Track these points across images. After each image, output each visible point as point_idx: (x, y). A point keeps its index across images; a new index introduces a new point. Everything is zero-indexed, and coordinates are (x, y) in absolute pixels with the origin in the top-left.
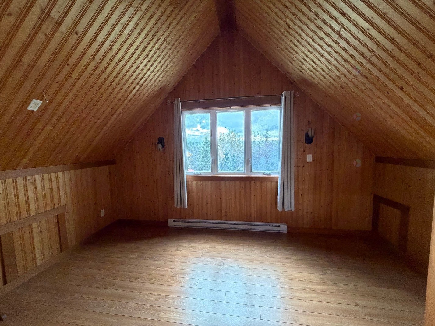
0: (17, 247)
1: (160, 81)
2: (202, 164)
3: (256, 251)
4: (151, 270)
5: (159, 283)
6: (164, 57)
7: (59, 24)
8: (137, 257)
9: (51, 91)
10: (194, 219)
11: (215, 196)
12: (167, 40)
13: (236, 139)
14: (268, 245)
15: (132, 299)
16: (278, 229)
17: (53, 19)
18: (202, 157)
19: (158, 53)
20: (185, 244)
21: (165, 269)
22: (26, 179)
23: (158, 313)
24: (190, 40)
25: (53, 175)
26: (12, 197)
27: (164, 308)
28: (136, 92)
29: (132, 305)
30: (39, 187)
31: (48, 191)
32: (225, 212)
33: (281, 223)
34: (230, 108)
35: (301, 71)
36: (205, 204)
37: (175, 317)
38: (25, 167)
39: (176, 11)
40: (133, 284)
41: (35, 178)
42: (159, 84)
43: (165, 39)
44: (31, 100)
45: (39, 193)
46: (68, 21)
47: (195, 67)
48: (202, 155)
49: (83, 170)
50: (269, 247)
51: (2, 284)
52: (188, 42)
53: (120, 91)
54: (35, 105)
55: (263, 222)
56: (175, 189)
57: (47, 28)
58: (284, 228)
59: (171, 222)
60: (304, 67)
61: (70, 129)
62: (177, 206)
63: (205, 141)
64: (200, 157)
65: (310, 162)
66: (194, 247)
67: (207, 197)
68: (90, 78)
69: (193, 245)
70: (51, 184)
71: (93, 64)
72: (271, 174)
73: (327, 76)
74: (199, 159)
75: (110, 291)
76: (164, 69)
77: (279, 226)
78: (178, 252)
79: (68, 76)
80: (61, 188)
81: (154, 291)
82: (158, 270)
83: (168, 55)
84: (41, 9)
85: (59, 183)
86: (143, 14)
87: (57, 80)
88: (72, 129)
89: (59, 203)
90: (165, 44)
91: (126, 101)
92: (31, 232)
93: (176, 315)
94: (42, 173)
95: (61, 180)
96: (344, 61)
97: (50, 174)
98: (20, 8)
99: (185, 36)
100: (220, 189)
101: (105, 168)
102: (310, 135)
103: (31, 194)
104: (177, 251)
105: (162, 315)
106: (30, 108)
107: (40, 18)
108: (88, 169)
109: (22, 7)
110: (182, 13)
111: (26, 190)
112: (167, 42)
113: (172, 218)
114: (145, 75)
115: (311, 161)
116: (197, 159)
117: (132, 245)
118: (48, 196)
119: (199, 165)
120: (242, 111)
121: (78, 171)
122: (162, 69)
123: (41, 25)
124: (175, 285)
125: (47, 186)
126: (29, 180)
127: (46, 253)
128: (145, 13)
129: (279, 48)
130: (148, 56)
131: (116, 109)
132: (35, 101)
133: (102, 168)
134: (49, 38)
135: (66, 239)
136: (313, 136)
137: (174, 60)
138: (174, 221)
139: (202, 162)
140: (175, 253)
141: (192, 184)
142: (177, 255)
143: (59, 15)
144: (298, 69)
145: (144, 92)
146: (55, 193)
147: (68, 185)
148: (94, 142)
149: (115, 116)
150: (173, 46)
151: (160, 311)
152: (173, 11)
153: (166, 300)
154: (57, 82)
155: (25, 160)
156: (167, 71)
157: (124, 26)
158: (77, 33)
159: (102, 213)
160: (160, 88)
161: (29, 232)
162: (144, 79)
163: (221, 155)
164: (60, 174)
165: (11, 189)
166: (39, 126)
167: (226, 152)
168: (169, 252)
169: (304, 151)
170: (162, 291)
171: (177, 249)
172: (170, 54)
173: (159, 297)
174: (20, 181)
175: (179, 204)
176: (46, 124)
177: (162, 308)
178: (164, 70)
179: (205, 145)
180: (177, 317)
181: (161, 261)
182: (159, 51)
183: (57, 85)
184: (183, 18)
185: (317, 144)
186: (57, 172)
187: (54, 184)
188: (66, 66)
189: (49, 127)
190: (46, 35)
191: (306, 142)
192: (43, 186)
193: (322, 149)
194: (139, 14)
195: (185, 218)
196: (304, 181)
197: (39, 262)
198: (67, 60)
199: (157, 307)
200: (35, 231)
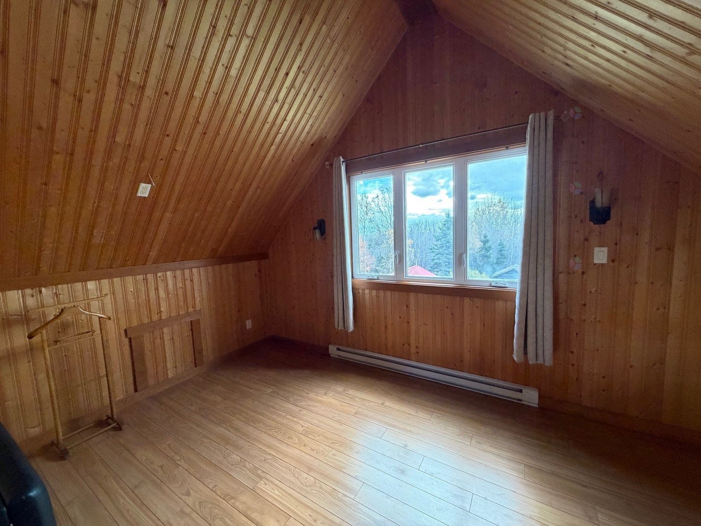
0: (147, 353)
1: (308, 133)
2: (439, 259)
3: (452, 429)
4: (279, 415)
5: (279, 437)
6: (306, 96)
7: (142, 88)
8: (271, 392)
9: (158, 171)
10: (366, 350)
11: (398, 318)
12: (303, 69)
13: (507, 212)
14: (483, 423)
15: (238, 448)
16: (517, 395)
17: (134, 84)
18: (439, 246)
19: (293, 92)
20: (340, 388)
21: (295, 419)
22: (156, 275)
23: (258, 479)
24: (347, 57)
25: (187, 272)
26: (143, 296)
27: (268, 476)
28: (274, 156)
29: (235, 457)
30: (171, 286)
31: (180, 292)
32: (417, 347)
33: (527, 385)
34: (426, 161)
35: (567, 65)
36: (383, 328)
37: (274, 494)
38: (156, 261)
39: (307, 19)
40: (250, 429)
41: (166, 275)
42: (309, 138)
43: (299, 68)
44: (139, 186)
45: (171, 293)
46: (152, 81)
47: (368, 100)
48: (439, 243)
49: (223, 266)
50: (483, 428)
51: (133, 391)
52: (345, 62)
53: (247, 158)
54: (144, 190)
55: (486, 376)
56: (336, 300)
57: (131, 96)
58: (531, 397)
59: (333, 350)
60: (568, 53)
61: (194, 215)
62: (338, 326)
63: (446, 218)
64: (436, 245)
65: (602, 264)
66: (350, 396)
67: (385, 317)
68: (200, 147)
69: (352, 392)
70: (185, 282)
71: (199, 129)
72: (507, 286)
73: (623, 63)
74: (435, 249)
75: (220, 430)
76: (311, 115)
77: (521, 391)
78: (325, 399)
79: (172, 149)
80: (196, 288)
81: (269, 447)
82: (287, 418)
83: (311, 91)
84: (117, 75)
85: (193, 283)
86: (251, 41)
87: (160, 157)
88: (196, 215)
89: (194, 307)
90: (301, 76)
91: (261, 170)
92: (162, 338)
93: (276, 492)
94: (174, 270)
95: (196, 278)
96: (651, 17)
97: (184, 271)
98: (96, 81)
99: (336, 54)
100: (407, 306)
101: (254, 263)
102: (598, 204)
103: (162, 294)
104: (325, 397)
105: (261, 485)
106: (139, 194)
107: (119, 85)
108: (230, 265)
109: (97, 79)
110: (320, 18)
111: (157, 289)
112: (303, 72)
113: (335, 344)
114: (280, 129)
115: (605, 261)
116: (431, 249)
117: (272, 374)
118: (181, 298)
119: (433, 260)
120: (451, 165)
121: (217, 267)
122: (306, 116)
123: (123, 94)
124: (297, 446)
125: (180, 285)
126: (160, 277)
127: (179, 365)
128: (254, 39)
129: (511, 27)
130: (276, 101)
131: (249, 183)
132: (143, 185)
133: (247, 263)
134: (136, 107)
135: (201, 352)
136: (606, 204)
137: (324, 98)
138: (338, 349)
139: (439, 255)
140: (320, 398)
141: (364, 294)
142: (320, 402)
143: (139, 77)
144: (559, 61)
145: (285, 154)
146: (189, 293)
147: (204, 284)
148: (230, 230)
149: (250, 193)
150: (317, 74)
151: (261, 478)
152: (301, 22)
153: (276, 465)
154: (161, 159)
155: (153, 254)
156: (317, 118)
157: (227, 67)
158: (167, 93)
159: (249, 324)
160: (312, 145)
161: (159, 337)
162: (280, 136)
163: (474, 243)
164: (195, 271)
165: (142, 288)
166: (157, 214)
167: (485, 237)
168: (312, 395)
169: (586, 240)
170: (278, 451)
171: (325, 394)
172: (314, 90)
173: (270, 457)
174: (150, 277)
175: (341, 323)
176: (164, 212)
177: (265, 474)
178: (311, 117)
179: (445, 225)
180: (277, 495)
181: (296, 405)
182: (295, 89)
183: (162, 162)
184: (324, 27)
185: (621, 224)
186: (191, 269)
187: (188, 282)
188: (166, 138)
189: (168, 215)
190: (132, 105)
191: (591, 220)
192: (175, 284)
193: (637, 234)
194: (245, 42)
195: (353, 347)
196: (585, 305)
197: (170, 375)
198: (166, 130)
199: (259, 472)
200: (167, 337)
